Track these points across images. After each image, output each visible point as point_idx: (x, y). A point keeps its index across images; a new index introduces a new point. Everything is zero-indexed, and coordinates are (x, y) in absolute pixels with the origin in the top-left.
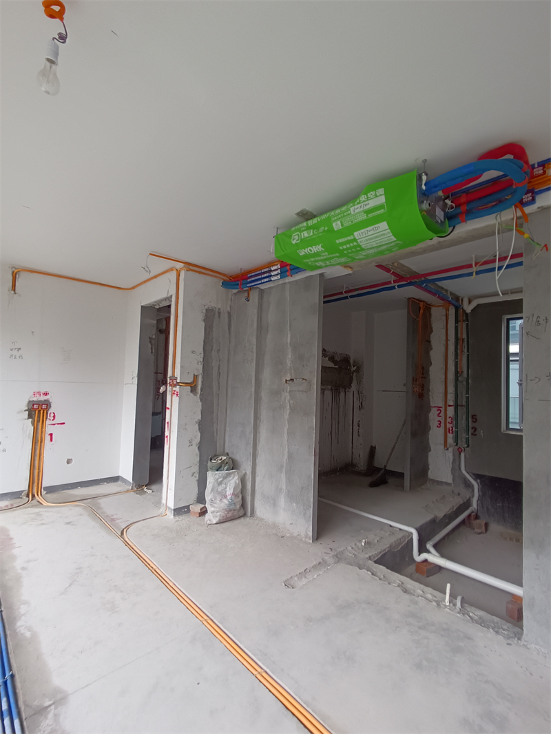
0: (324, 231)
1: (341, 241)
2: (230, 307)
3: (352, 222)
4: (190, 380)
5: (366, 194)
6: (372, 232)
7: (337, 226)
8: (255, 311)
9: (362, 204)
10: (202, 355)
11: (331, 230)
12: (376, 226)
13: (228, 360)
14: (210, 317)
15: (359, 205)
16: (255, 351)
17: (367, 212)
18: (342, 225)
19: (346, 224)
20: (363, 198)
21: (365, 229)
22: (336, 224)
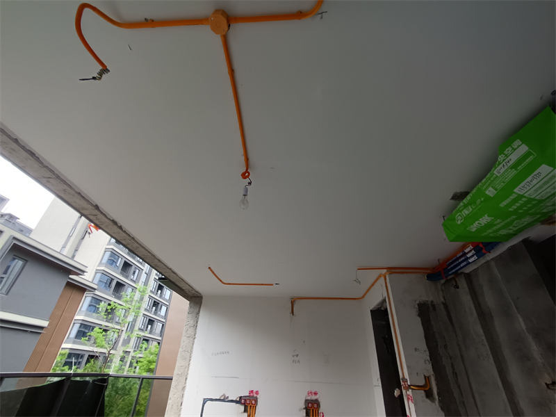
0: (482, 202)
1: (505, 203)
2: (444, 297)
3: (504, 182)
4: (422, 383)
5: (502, 153)
6: (535, 182)
7: (490, 192)
8: (469, 297)
9: (504, 163)
10: (428, 353)
11: (488, 199)
12: (535, 173)
13: (462, 357)
14: (425, 311)
15: (501, 166)
16: (486, 344)
17: (515, 166)
18: (496, 190)
19: (499, 187)
20: (501, 158)
21: (525, 182)
22: (489, 191)
